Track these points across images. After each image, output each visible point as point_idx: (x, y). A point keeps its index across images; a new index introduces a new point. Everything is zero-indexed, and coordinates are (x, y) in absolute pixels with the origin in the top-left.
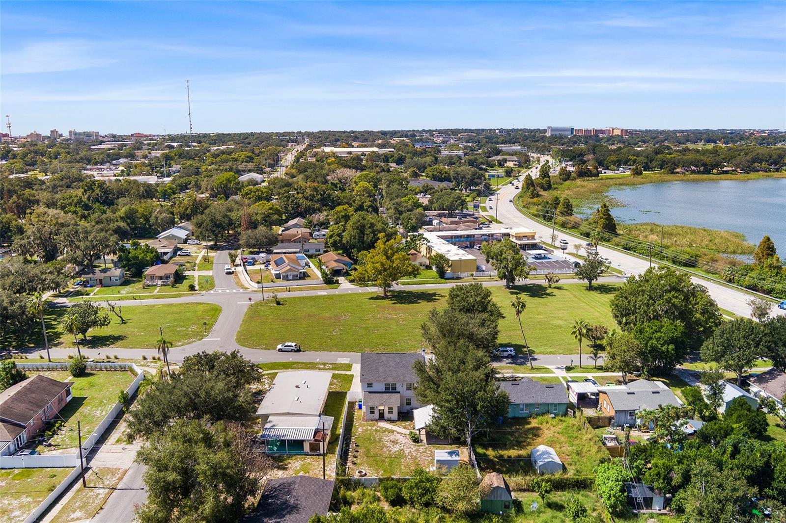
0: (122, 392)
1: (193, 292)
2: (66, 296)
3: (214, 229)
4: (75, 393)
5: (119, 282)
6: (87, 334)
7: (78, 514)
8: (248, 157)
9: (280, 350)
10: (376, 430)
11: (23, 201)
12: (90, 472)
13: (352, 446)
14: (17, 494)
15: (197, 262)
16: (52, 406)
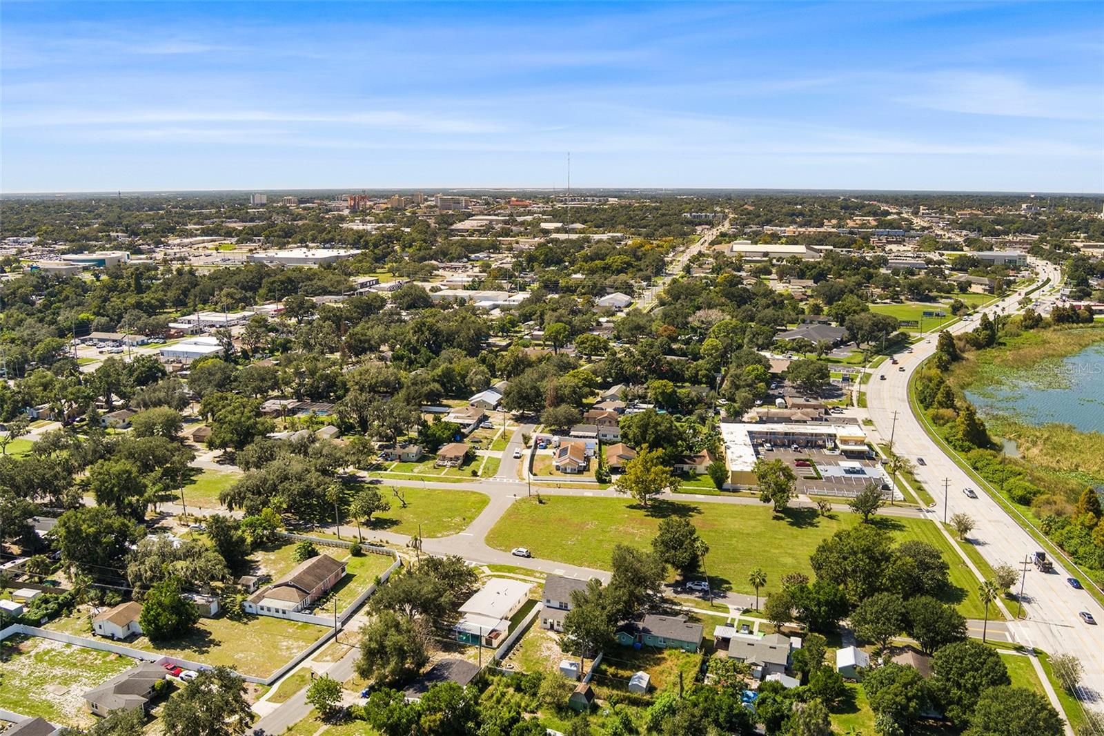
0: (377, 577)
1: (475, 478)
2: (368, 470)
3: (520, 401)
4: (348, 570)
5: (415, 459)
6: (371, 516)
7: (328, 658)
8: (625, 263)
9: (514, 554)
10: (543, 638)
11: (355, 341)
12: (342, 633)
13: (518, 645)
14: (297, 639)
15: (495, 438)
16: (330, 579)
